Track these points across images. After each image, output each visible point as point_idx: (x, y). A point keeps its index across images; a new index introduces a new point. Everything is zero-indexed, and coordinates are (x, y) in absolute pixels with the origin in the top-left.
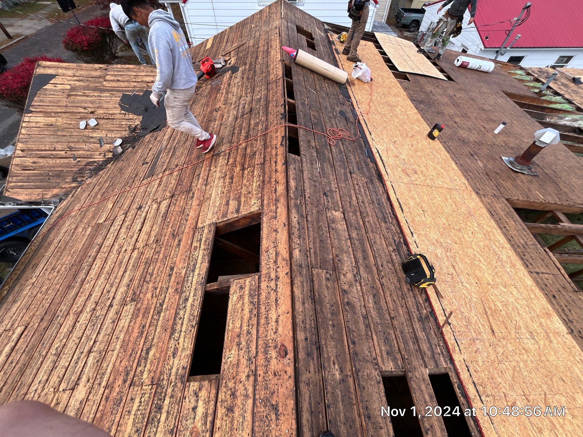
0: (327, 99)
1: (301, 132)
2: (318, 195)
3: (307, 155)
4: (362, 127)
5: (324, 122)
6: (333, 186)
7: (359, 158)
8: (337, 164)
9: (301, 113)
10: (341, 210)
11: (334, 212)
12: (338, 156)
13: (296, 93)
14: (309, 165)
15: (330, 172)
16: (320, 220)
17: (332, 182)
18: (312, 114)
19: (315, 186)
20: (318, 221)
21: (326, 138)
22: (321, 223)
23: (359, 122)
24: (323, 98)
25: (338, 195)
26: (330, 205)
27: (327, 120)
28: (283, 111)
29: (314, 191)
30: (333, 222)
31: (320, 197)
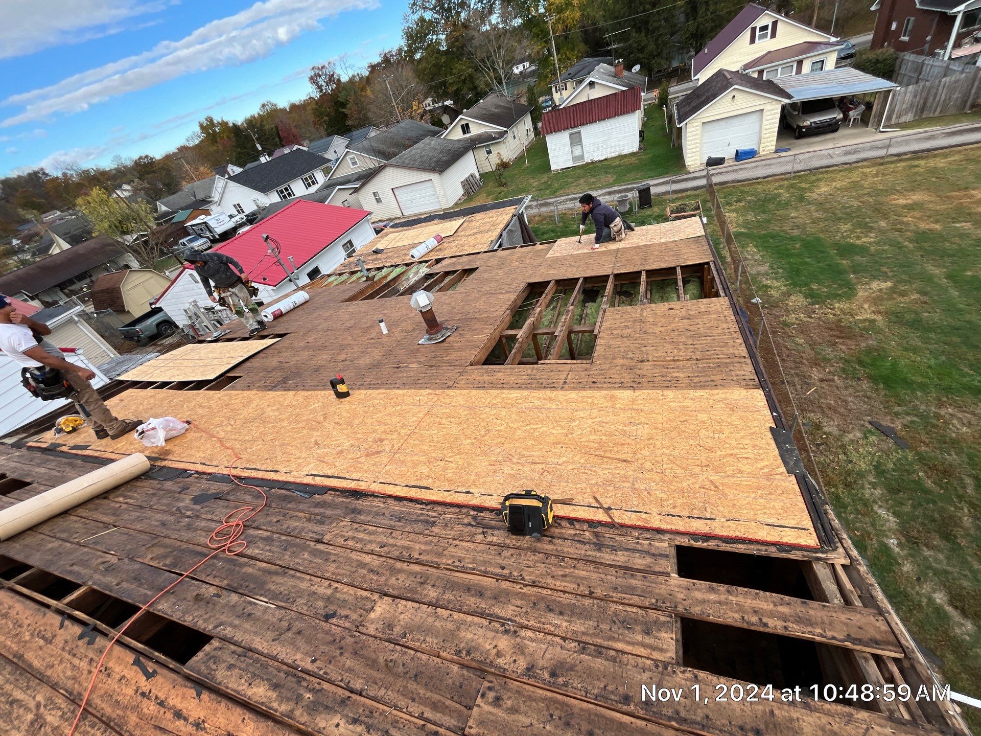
0: (149, 513)
1: (166, 608)
2: (320, 636)
3: (223, 618)
4: (254, 478)
5: (187, 542)
6: (322, 591)
7: (303, 511)
8: (287, 559)
9: (124, 585)
10: (376, 597)
11: (372, 615)
12: (274, 549)
13: (71, 572)
14: (247, 626)
15: (291, 582)
16: (374, 656)
17: (314, 588)
18: (147, 561)
19: (299, 633)
20: (372, 664)
21: (222, 555)
22: (381, 659)
23: (240, 478)
24: (139, 519)
25: (346, 589)
26: (354, 616)
27: (186, 535)
28: (77, 630)
29: (309, 641)
30: (390, 627)
31: (328, 633)
